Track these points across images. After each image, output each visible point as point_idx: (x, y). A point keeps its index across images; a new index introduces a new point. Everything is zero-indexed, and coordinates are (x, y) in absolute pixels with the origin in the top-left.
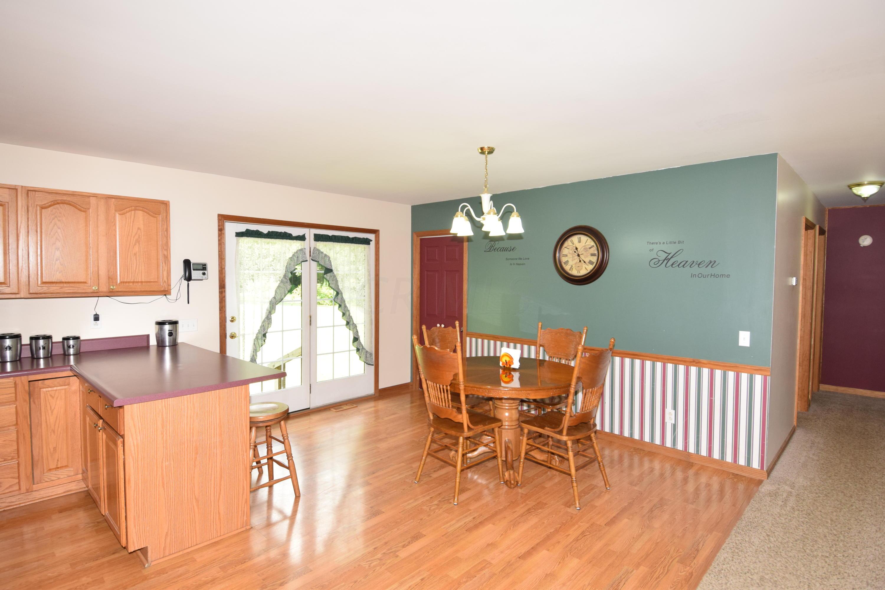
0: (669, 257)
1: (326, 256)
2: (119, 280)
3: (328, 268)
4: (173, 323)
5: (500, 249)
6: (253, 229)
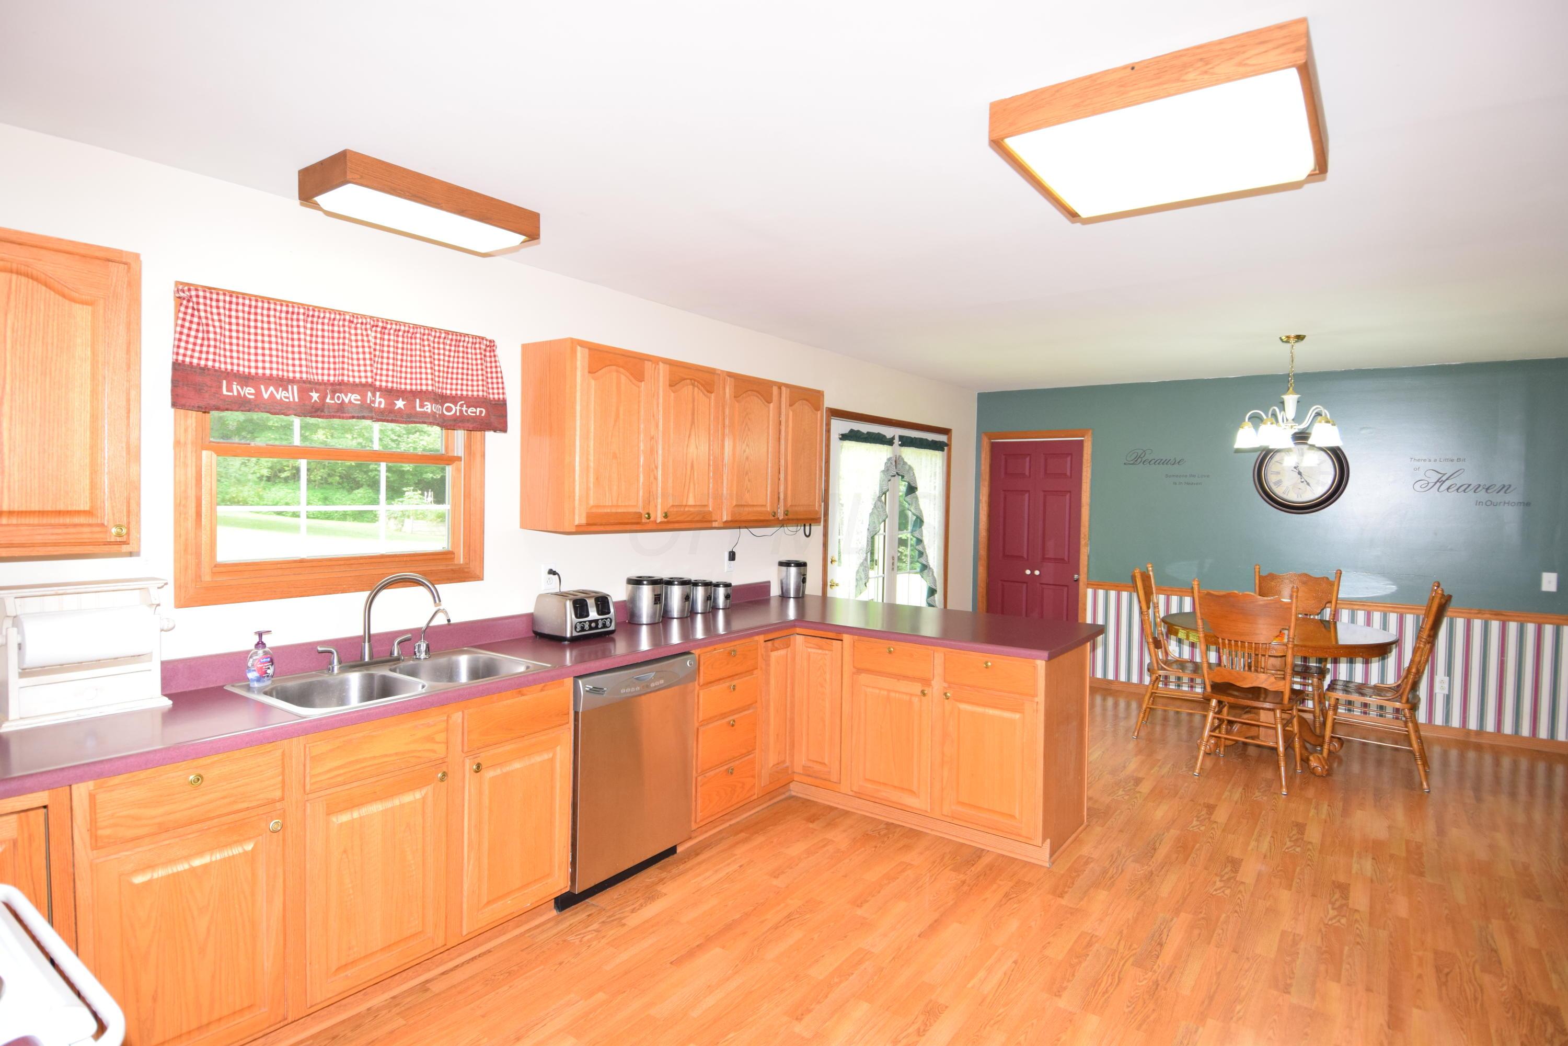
0: (1444, 478)
1: (910, 468)
2: (789, 503)
3: (913, 485)
4: (801, 565)
5: (1153, 461)
6: (856, 429)
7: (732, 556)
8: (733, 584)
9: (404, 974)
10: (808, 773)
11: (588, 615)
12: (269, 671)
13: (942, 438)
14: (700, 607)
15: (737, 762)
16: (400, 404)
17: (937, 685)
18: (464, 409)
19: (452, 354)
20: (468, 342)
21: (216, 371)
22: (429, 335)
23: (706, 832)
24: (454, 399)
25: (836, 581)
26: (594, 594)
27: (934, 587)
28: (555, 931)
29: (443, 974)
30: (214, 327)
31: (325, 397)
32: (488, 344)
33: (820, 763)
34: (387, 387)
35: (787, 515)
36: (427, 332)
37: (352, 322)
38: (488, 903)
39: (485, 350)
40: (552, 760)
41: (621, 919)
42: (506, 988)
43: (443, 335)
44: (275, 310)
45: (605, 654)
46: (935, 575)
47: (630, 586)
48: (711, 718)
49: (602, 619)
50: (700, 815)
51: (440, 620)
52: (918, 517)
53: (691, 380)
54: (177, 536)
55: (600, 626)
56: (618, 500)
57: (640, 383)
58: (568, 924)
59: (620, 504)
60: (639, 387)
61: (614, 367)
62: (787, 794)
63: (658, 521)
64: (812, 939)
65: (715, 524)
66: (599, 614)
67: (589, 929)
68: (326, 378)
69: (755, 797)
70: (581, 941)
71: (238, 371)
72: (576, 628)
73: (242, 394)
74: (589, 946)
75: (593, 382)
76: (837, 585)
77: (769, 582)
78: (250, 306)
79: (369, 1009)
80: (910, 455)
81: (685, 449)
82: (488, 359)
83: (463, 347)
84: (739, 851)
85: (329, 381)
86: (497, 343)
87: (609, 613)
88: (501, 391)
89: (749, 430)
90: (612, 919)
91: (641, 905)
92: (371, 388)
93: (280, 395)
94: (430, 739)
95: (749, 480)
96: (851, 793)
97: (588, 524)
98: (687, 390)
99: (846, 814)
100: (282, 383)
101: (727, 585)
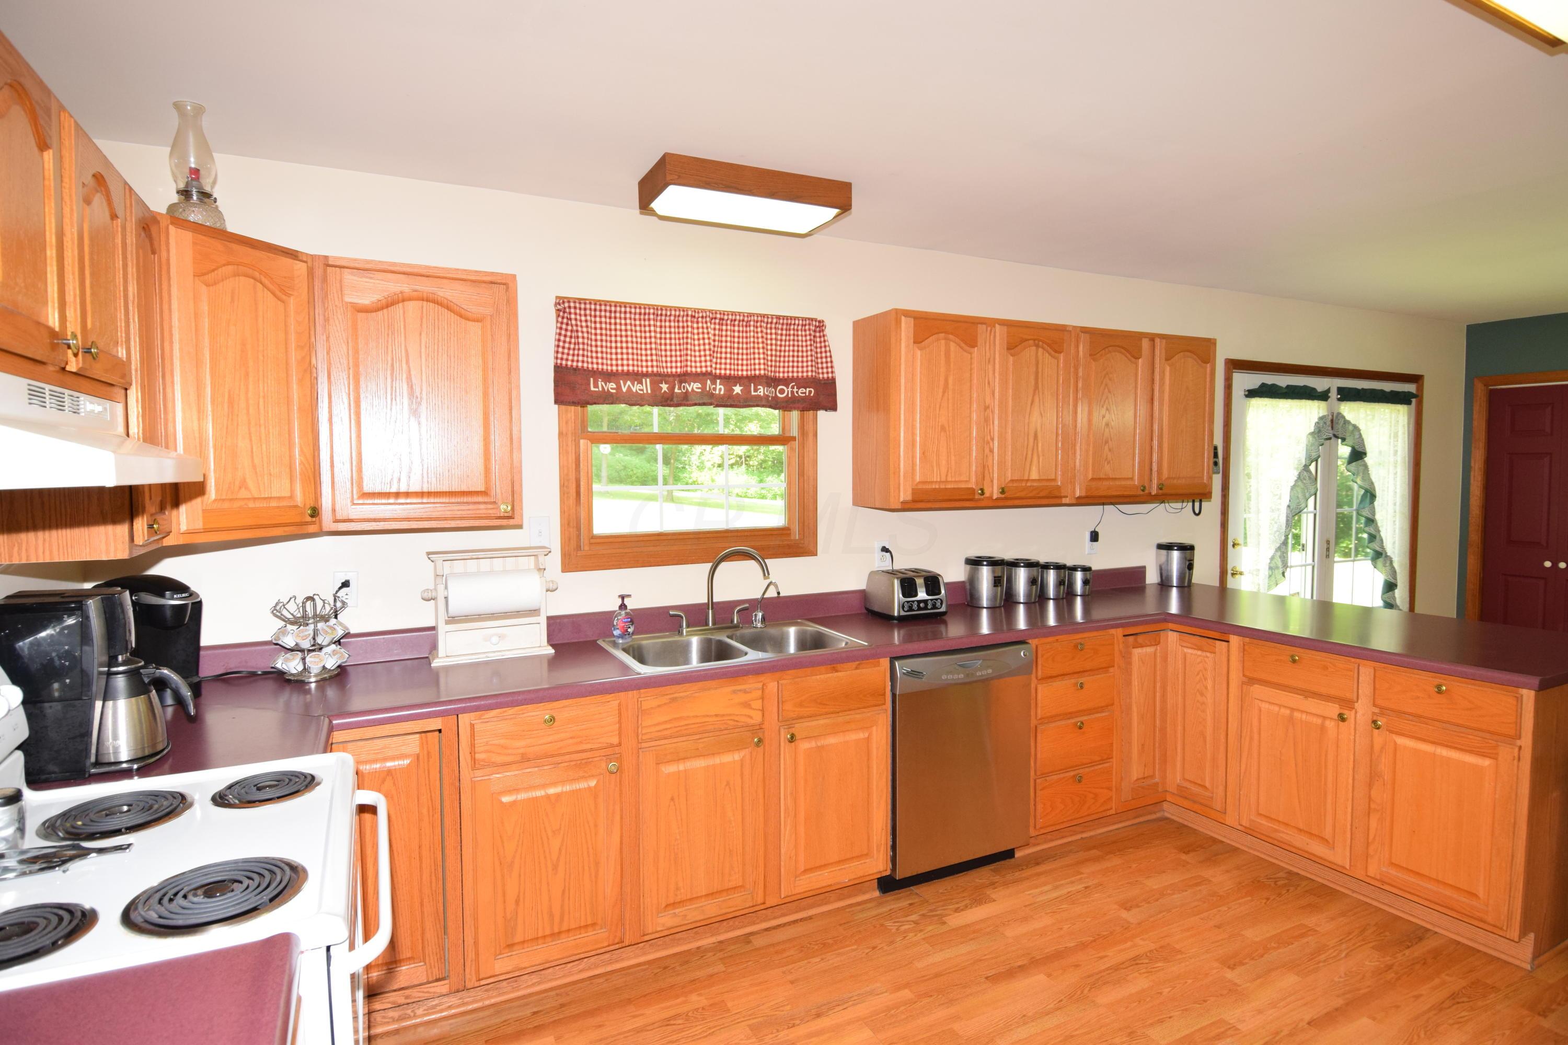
1: (1356, 428)
2: (1165, 474)
3: (1360, 450)
4: (1187, 549)
6: (1269, 383)
7: (1094, 537)
8: (1094, 568)
9: (731, 922)
10: (1182, 793)
11: (916, 595)
12: (629, 630)
13: (1411, 388)
14: (1051, 591)
15: (1087, 770)
16: (738, 389)
17: (1363, 710)
18: (795, 390)
19: (784, 338)
20: (798, 325)
21: (585, 370)
22: (761, 321)
23: (1052, 840)
24: (786, 382)
25: (1238, 569)
26: (924, 573)
27: (1393, 581)
28: (874, 913)
29: (767, 930)
30: (582, 332)
31: (674, 388)
32: (817, 324)
33: (1200, 785)
34: (725, 374)
35: (1161, 489)
36: (759, 318)
37: (694, 317)
38: (806, 871)
39: (815, 331)
40: (868, 739)
41: (942, 916)
42: (817, 959)
43: (775, 321)
44: (630, 313)
45: (936, 636)
46: (1396, 565)
47: (968, 567)
48: (1052, 717)
49: (932, 600)
50: (1040, 822)
51: (771, 593)
52: (1367, 491)
53: (1034, 340)
54: (563, 512)
55: (929, 607)
56: (947, 476)
57: (971, 350)
58: (889, 908)
59: (949, 479)
60: (971, 353)
61: (942, 335)
62: (1158, 815)
63: (995, 497)
64: (1161, 993)
65: (1064, 501)
66: (928, 594)
67: (909, 918)
68: (674, 370)
69: (1113, 812)
70: (897, 929)
71: (603, 369)
72: (903, 607)
73: (606, 389)
74: (905, 937)
75: (919, 353)
76: (1241, 574)
77: (1144, 567)
78: (611, 312)
79: (698, 948)
80: (1353, 412)
81: (1027, 417)
82: (818, 340)
83: (794, 330)
84: (1088, 869)
85: (676, 372)
86: (826, 323)
87: (939, 593)
88: (830, 370)
89: (1109, 392)
90: (934, 913)
91: (966, 907)
92: (710, 377)
93: (636, 388)
94: (747, 705)
95: (1110, 450)
96: (1240, 828)
97: (914, 501)
98: (1029, 353)
99: (1234, 851)
100: (637, 377)
101: (1086, 569)
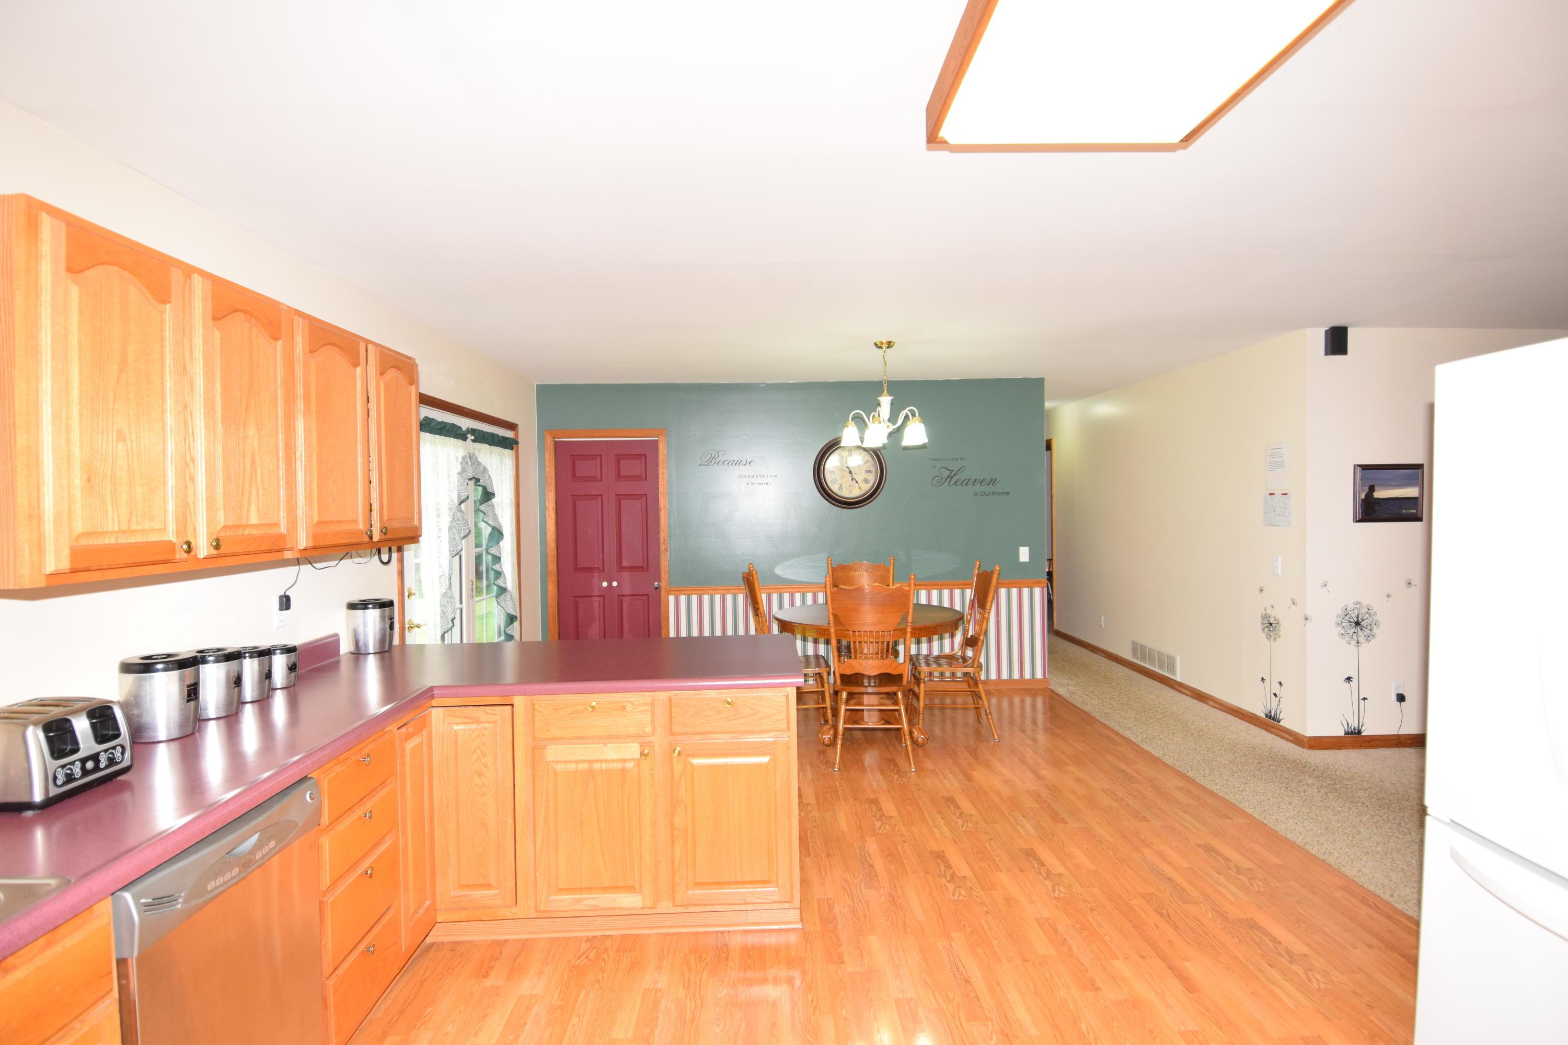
0: (952, 475)
1: (486, 471)
2: (385, 517)
3: (490, 490)
4: (385, 604)
5: (727, 462)
7: (285, 603)
8: (294, 646)
10: (461, 905)
11: (76, 750)
13: (509, 434)
14: (249, 691)
15: (376, 932)
17: (660, 741)
25: (414, 622)
26: (80, 704)
27: (514, 613)
33: (481, 885)
35: (384, 534)
46: (511, 598)
47: (129, 676)
49: (106, 751)
52: (494, 528)
53: (245, 313)
55: (103, 764)
56: (130, 521)
57: (161, 304)
59: (134, 526)
60: (160, 311)
61: (114, 269)
63: (206, 557)
66: (98, 742)
72: (54, 778)
76: (416, 626)
77: (336, 636)
80: (483, 453)
87: (117, 736)
96: (534, 915)
97: (74, 571)
98: (241, 330)
101: (287, 649)
